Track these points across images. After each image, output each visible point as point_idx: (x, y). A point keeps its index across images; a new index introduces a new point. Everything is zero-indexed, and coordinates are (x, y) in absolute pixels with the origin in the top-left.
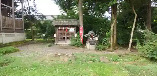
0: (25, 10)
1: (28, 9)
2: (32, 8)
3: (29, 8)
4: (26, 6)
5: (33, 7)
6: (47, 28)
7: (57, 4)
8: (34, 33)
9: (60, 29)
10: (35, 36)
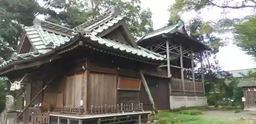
0: (204, 69)
1: (208, 68)
2: (214, 66)
3: (208, 66)
4: (205, 64)
5: (214, 64)
6: (234, 91)
7: (249, 53)
8: (218, 97)
9: (249, 90)
10: (218, 102)
